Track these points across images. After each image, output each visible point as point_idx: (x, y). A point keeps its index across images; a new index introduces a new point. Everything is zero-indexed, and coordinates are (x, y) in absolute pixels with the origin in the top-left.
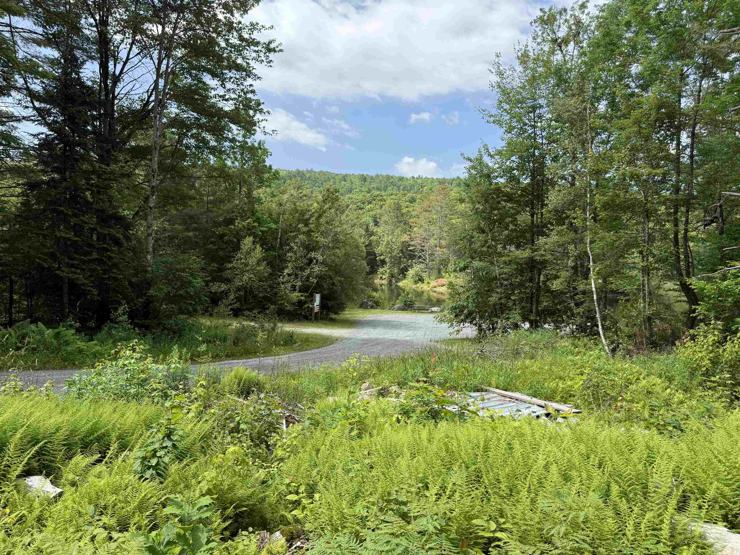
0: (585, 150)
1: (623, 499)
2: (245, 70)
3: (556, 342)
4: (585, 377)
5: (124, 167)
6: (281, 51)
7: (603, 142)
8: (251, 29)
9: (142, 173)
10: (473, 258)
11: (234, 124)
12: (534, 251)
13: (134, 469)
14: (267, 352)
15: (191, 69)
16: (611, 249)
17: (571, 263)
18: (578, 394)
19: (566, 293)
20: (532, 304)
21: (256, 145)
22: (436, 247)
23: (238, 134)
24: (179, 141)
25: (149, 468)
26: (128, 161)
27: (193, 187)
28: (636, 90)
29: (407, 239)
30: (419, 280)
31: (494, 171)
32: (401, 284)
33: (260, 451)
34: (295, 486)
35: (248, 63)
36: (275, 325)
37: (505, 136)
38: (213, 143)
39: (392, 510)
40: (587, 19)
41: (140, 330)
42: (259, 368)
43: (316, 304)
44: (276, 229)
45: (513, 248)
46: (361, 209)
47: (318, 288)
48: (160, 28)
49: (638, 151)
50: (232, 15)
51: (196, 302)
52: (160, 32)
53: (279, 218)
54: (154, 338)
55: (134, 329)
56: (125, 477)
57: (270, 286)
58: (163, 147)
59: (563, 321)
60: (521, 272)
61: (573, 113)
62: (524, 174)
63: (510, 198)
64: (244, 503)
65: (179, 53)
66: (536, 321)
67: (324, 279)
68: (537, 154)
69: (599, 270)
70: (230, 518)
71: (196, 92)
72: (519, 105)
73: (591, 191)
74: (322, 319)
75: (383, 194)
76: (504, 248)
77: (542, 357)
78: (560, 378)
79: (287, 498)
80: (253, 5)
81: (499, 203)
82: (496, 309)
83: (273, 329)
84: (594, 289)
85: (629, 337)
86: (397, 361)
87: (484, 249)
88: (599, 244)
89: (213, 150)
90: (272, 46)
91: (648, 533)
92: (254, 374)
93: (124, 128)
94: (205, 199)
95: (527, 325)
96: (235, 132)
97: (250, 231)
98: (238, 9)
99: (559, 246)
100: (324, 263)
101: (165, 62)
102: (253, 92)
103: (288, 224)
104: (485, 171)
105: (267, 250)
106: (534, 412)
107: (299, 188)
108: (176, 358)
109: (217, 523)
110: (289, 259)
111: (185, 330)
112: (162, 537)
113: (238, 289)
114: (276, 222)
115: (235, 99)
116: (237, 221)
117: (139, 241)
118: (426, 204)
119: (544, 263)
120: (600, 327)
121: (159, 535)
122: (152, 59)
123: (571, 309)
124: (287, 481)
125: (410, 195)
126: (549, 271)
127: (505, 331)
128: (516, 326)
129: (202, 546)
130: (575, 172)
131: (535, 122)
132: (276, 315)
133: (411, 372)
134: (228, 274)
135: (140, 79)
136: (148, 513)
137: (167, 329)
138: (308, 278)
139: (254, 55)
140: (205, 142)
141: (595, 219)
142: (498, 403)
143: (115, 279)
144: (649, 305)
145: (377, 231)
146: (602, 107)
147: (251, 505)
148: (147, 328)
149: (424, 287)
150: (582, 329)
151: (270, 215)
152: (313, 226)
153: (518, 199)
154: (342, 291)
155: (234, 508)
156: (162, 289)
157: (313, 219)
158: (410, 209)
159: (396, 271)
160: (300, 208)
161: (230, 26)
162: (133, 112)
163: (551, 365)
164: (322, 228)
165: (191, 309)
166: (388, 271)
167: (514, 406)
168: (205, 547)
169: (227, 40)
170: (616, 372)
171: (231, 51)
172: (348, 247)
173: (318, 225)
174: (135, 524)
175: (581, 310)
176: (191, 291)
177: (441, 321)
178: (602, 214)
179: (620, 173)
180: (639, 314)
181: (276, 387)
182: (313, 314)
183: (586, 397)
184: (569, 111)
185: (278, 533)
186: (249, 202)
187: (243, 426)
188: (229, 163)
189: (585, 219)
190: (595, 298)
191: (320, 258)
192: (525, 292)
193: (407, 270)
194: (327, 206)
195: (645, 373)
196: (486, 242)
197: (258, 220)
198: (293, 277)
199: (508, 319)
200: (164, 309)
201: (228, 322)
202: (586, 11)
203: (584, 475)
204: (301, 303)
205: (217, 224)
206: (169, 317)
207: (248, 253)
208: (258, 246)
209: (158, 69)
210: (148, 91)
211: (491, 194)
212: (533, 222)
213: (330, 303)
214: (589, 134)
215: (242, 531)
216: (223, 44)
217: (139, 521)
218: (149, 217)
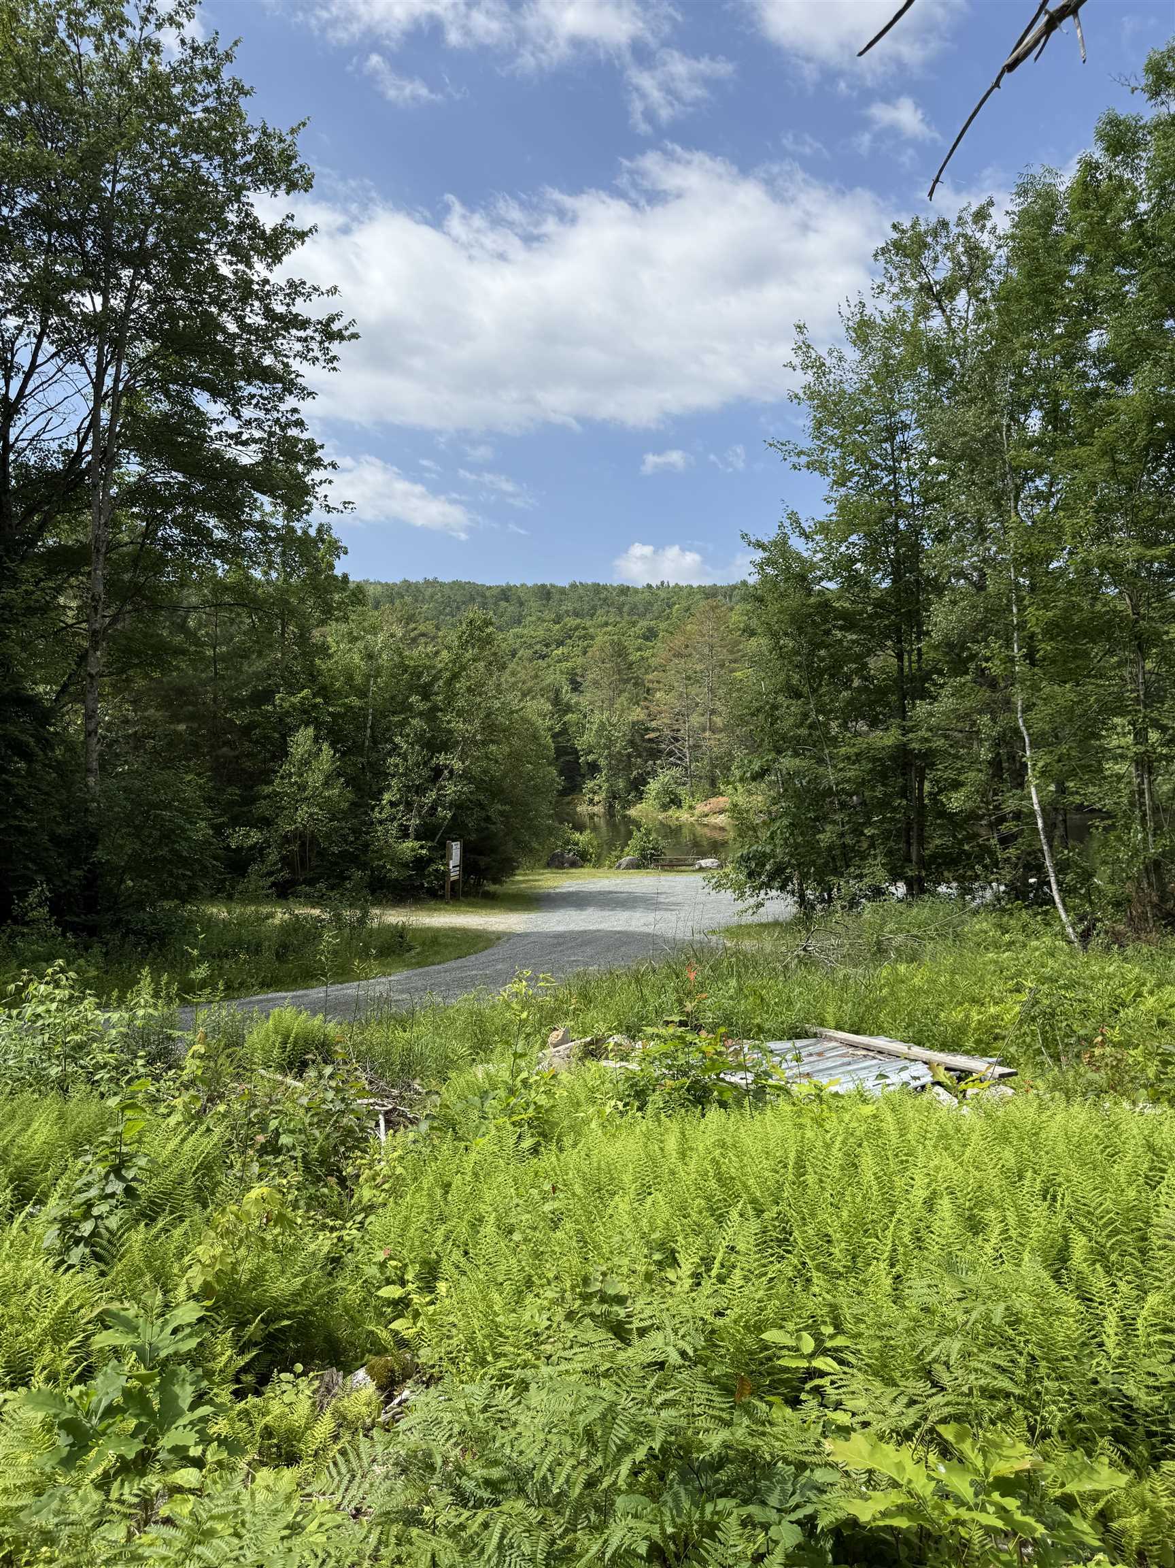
0: (1002, 513)
1: (1098, 1266)
2: (279, 379)
3: (963, 922)
4: (1024, 997)
5: (33, 592)
6: (355, 336)
7: (1039, 496)
8: (289, 295)
9: (74, 604)
10: (779, 752)
11: (263, 493)
12: (905, 731)
13: (45, 1245)
14: (343, 974)
15: (168, 382)
16: (1070, 720)
17: (985, 754)
18: (1011, 1032)
19: (982, 817)
20: (909, 844)
21: (313, 532)
22: (704, 730)
23: (272, 514)
24: (148, 534)
25: (77, 1243)
26: (41, 580)
27: (182, 627)
28: (1102, 384)
29: (642, 717)
30: (672, 801)
31: (813, 566)
32: (632, 812)
33: (325, 1190)
34: (396, 1268)
35: (286, 365)
36: (365, 914)
37: (835, 495)
38: (218, 534)
39: (592, 1315)
40: (991, 242)
41: (76, 936)
42: (328, 1008)
43: (451, 864)
44: (361, 709)
45: (862, 726)
46: (543, 657)
47: (455, 829)
48: (99, 300)
49: (1113, 511)
50: (250, 267)
51: (194, 873)
52: (99, 308)
53: (367, 685)
54: (106, 954)
55: (64, 935)
56: (24, 1263)
57: (354, 831)
58: (113, 546)
59: (976, 878)
60: (882, 776)
61: (974, 439)
62: (877, 570)
63: (850, 621)
64: (285, 1311)
65: (142, 348)
66: (920, 880)
67: (468, 808)
68: (902, 527)
69: (1046, 765)
70: (256, 1344)
71: (178, 429)
72: (860, 428)
73: (1020, 599)
74: (466, 894)
75: (589, 623)
76: (844, 725)
77: (933, 957)
78: (974, 1001)
79: (380, 1293)
80: (292, 245)
81: (827, 633)
82: (833, 859)
83: (361, 921)
84: (1036, 807)
85: (1117, 905)
86: (624, 979)
87: (803, 731)
88: (1043, 711)
89: (220, 549)
90: (335, 327)
91: (1151, 1339)
92: (317, 1021)
93: (29, 513)
94: (209, 653)
95: (901, 889)
96: (268, 508)
97: (307, 715)
98: (262, 254)
99: (959, 718)
100: (466, 776)
101: (111, 370)
102: (300, 424)
103: (387, 696)
104: (796, 568)
105: (344, 754)
106: (915, 1078)
107: (410, 619)
108: (146, 996)
109: (224, 1359)
110: (392, 770)
111: (172, 932)
112: (94, 1399)
113: (286, 840)
114: (362, 693)
115: (260, 441)
116: (278, 696)
117: (70, 748)
118: (678, 641)
119: (929, 758)
120: (1054, 887)
121: (87, 1394)
122: (83, 364)
123: (992, 853)
124: (381, 1256)
125: (643, 624)
126: (942, 771)
127: (853, 903)
128: (878, 893)
129: (180, 1414)
130: (984, 561)
131: (895, 460)
132: (365, 892)
133: (654, 1003)
134: (262, 808)
135: (61, 408)
136: (72, 1343)
137: (135, 933)
138: (433, 809)
139: (298, 346)
140: (203, 532)
141: (1030, 657)
142: (840, 1061)
143: (20, 831)
144: (1154, 835)
145: (577, 703)
146: (1035, 422)
147: (301, 1312)
148: (93, 931)
149: (683, 816)
150: (1018, 892)
151: (350, 678)
152: (440, 698)
153: (867, 623)
154: (507, 834)
155: (262, 1320)
156: (122, 847)
157: (441, 683)
158: (647, 654)
159: (621, 784)
160: (412, 663)
161: (245, 289)
162: (49, 478)
163: (953, 973)
164: (460, 703)
165: (184, 887)
166: (605, 786)
167: (873, 1065)
168: (189, 1417)
169: (240, 320)
170: (1089, 983)
171: (249, 342)
172: (515, 741)
173: (451, 698)
174: (44, 1368)
175: (1012, 852)
176: (183, 847)
177: (718, 886)
178: (1045, 648)
179: (1078, 558)
180: (1136, 853)
181: (363, 1048)
182: (448, 886)
183: (1028, 1040)
184: (965, 434)
185: (361, 1374)
186: (304, 654)
187: (285, 1140)
188: (257, 574)
189: (1011, 660)
190: (1040, 825)
191: (458, 765)
192: (892, 819)
193: (646, 783)
194: (468, 655)
195: (1151, 981)
196: (806, 715)
197: (324, 691)
198: (401, 808)
199: (860, 877)
200: (127, 889)
201: (265, 910)
202: (989, 225)
203: (1012, 1219)
204: (420, 864)
205: (238, 704)
206: (140, 906)
207: (305, 763)
208: (325, 746)
209: (98, 384)
210: (78, 433)
211: (810, 615)
212: (901, 669)
213: (483, 861)
214: (1008, 480)
215: (280, 1372)
216: (232, 328)
217: (53, 1360)
218: (90, 696)
